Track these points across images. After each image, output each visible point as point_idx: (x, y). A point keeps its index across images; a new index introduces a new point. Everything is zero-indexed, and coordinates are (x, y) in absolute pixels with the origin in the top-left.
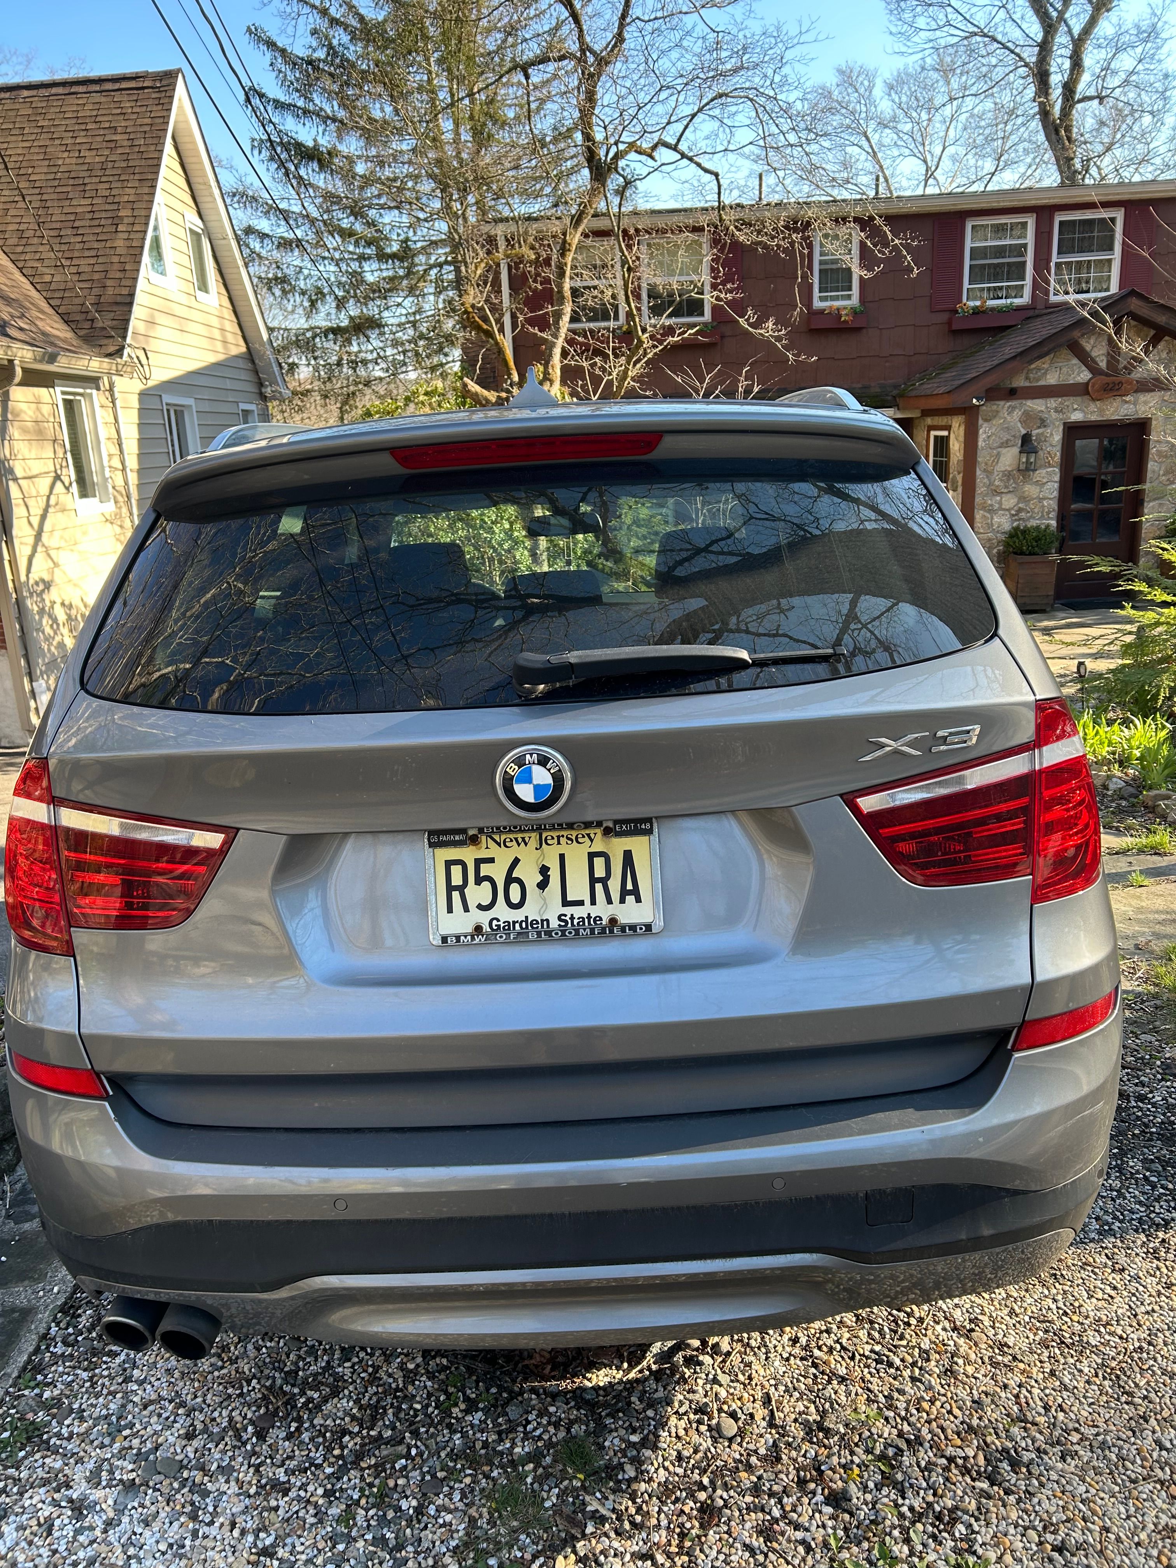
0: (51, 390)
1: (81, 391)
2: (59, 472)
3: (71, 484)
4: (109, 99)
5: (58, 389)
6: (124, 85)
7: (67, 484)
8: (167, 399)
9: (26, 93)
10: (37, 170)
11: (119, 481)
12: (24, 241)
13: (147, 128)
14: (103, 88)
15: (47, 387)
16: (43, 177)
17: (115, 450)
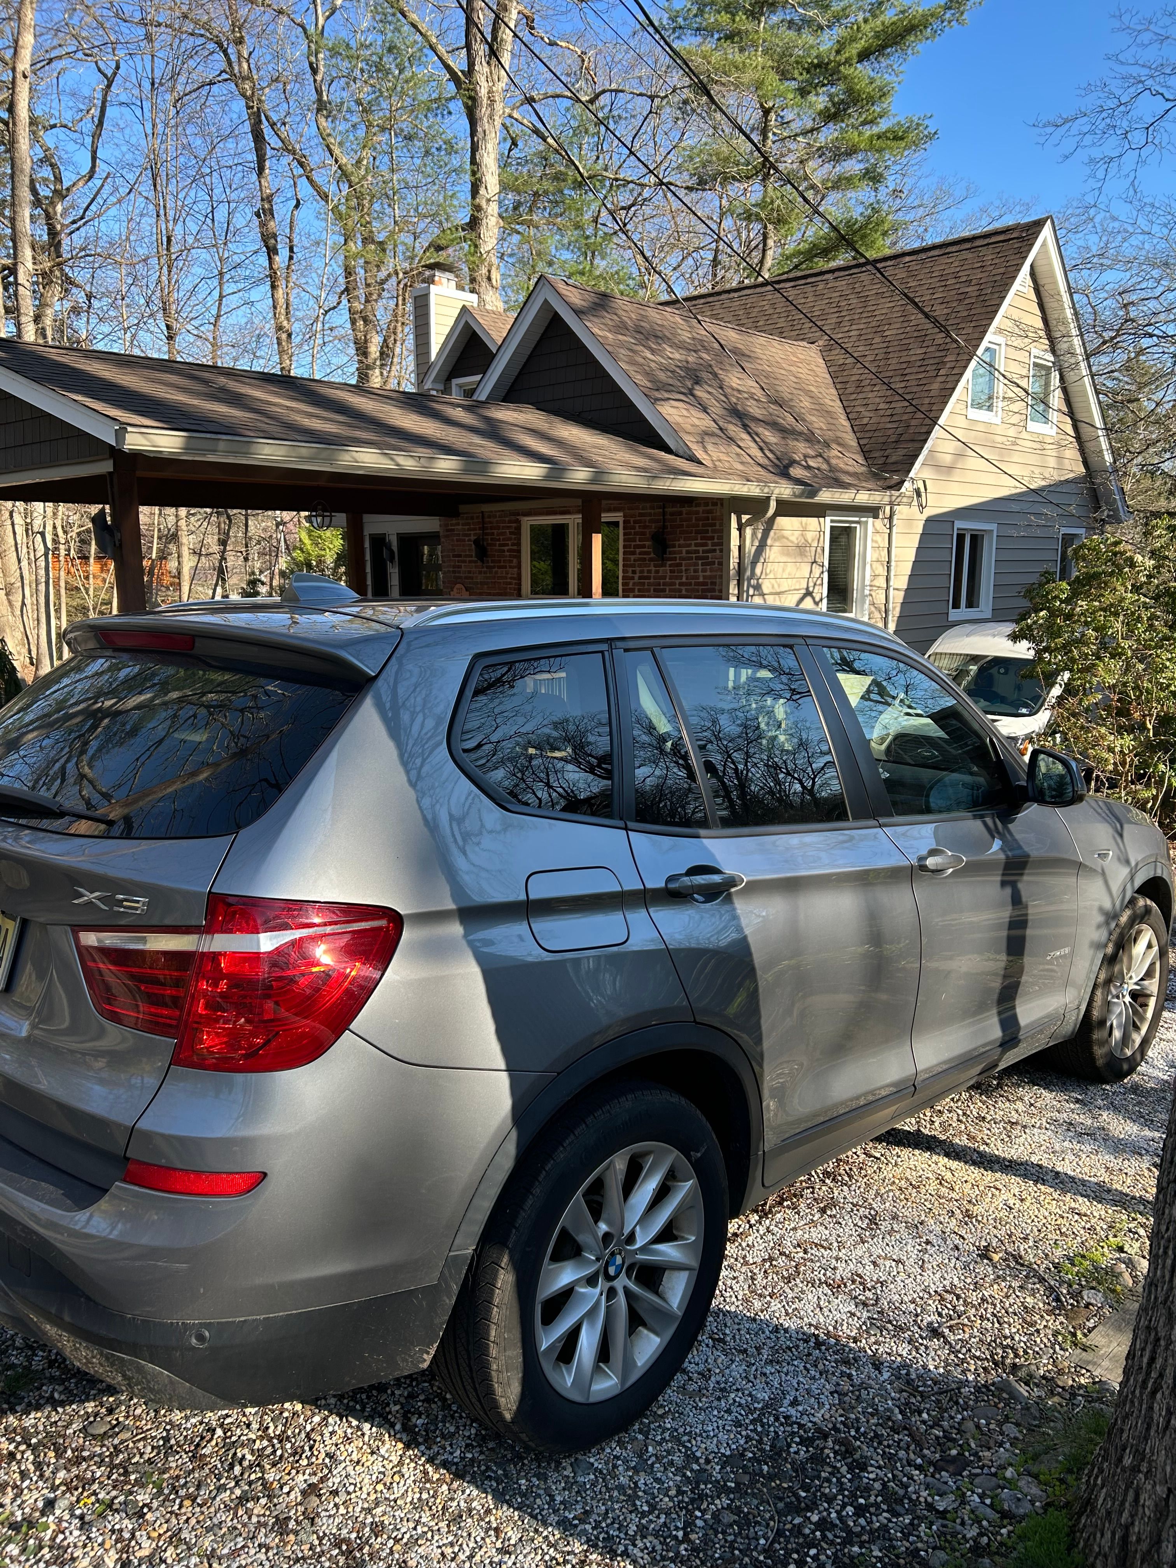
0: (822, 519)
1: (857, 519)
2: (811, 589)
3: (821, 600)
4: (975, 255)
5: (828, 519)
6: (993, 239)
7: (817, 599)
8: (959, 524)
9: (907, 259)
10: (892, 327)
11: (880, 598)
12: (859, 390)
13: (998, 278)
14: (975, 245)
15: (818, 517)
16: (894, 332)
17: (882, 571)
